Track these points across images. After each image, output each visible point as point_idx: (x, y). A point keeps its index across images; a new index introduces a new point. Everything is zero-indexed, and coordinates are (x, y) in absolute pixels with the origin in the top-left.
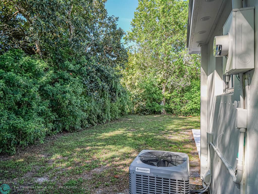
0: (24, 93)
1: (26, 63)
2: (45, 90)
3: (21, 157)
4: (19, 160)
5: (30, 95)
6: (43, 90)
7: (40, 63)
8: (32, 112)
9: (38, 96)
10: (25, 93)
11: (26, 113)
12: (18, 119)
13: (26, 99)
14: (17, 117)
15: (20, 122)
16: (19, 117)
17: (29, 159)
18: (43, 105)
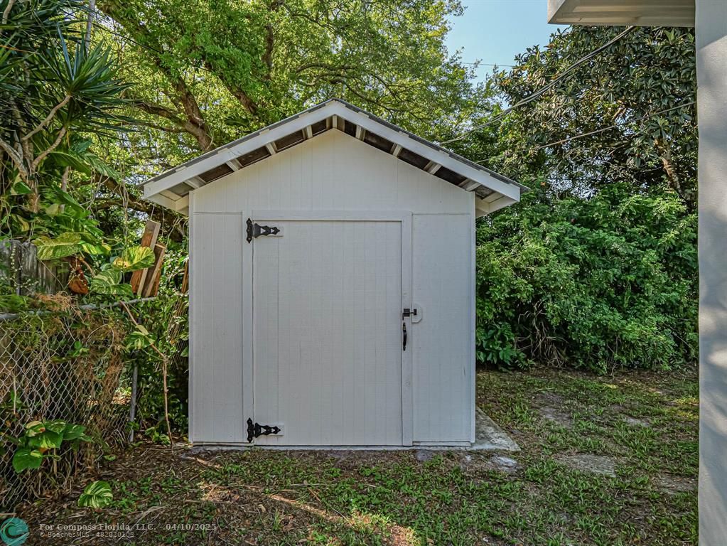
0: (627, 266)
1: (631, 208)
2: (680, 259)
3: (614, 383)
4: (609, 386)
5: (640, 269)
6: (676, 257)
7: (662, 202)
8: (644, 304)
9: (657, 271)
10: (629, 267)
11: (631, 305)
12: (610, 312)
13: (632, 277)
14: (609, 309)
15: (613, 319)
16: (612, 310)
17: (627, 388)
18: (673, 290)
